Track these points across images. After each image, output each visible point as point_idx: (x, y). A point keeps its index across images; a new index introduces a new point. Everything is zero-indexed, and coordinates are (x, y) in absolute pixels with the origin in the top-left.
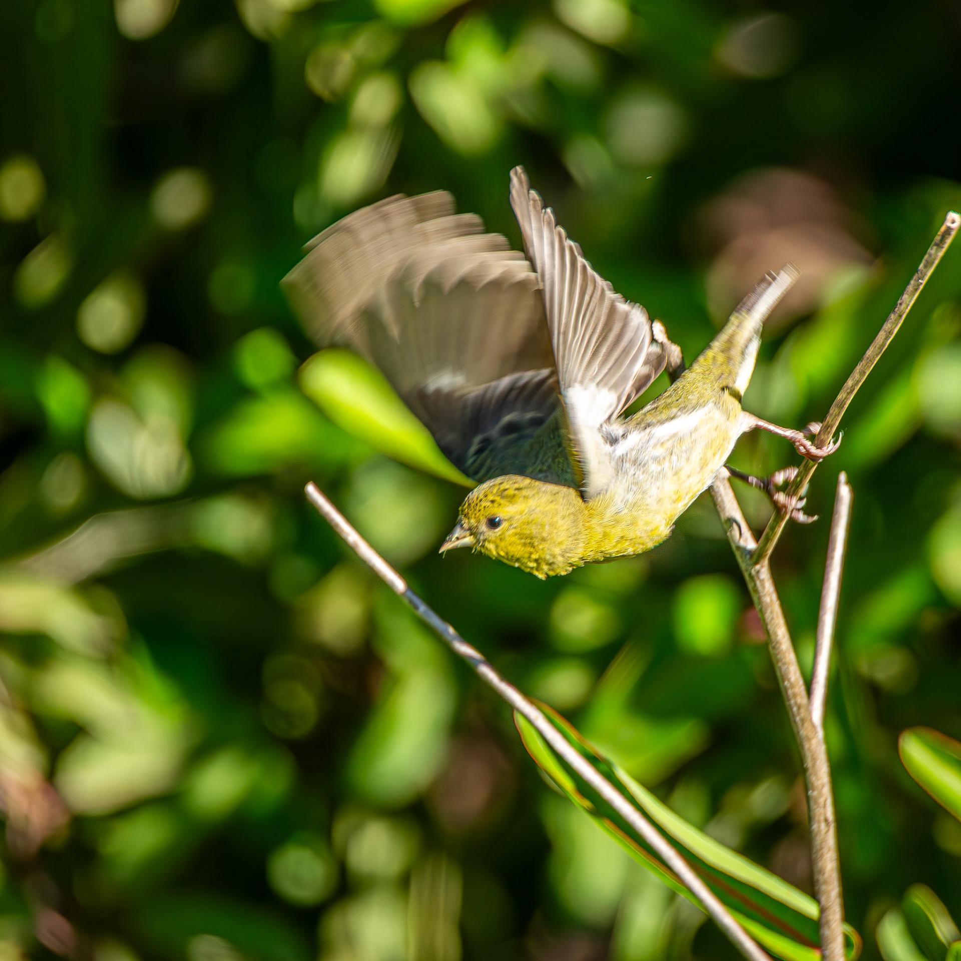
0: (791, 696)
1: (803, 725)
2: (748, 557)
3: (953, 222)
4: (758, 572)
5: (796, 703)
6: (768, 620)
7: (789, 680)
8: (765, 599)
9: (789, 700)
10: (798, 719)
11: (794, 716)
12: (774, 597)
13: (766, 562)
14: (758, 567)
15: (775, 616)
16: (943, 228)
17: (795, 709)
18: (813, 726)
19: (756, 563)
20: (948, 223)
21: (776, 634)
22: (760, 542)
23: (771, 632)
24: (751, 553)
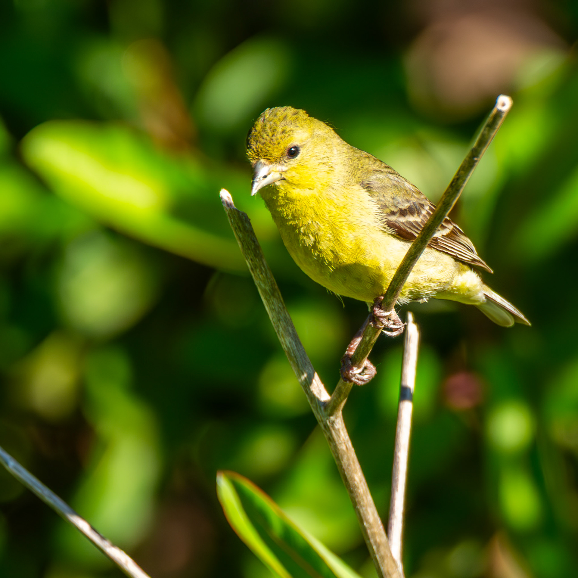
0: (370, 536)
1: (383, 561)
2: (322, 408)
3: (503, 105)
4: (333, 422)
5: (375, 542)
6: (345, 467)
7: (368, 522)
8: (341, 447)
9: (369, 539)
10: (378, 557)
11: (374, 553)
12: (350, 444)
13: (340, 413)
14: (332, 418)
15: (352, 463)
16: (494, 111)
17: (375, 547)
18: (394, 561)
19: (331, 414)
20: (499, 107)
21: (353, 479)
22: (333, 395)
23: (348, 477)
24: (325, 405)
